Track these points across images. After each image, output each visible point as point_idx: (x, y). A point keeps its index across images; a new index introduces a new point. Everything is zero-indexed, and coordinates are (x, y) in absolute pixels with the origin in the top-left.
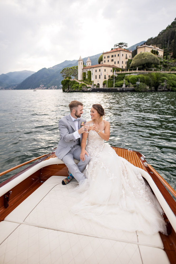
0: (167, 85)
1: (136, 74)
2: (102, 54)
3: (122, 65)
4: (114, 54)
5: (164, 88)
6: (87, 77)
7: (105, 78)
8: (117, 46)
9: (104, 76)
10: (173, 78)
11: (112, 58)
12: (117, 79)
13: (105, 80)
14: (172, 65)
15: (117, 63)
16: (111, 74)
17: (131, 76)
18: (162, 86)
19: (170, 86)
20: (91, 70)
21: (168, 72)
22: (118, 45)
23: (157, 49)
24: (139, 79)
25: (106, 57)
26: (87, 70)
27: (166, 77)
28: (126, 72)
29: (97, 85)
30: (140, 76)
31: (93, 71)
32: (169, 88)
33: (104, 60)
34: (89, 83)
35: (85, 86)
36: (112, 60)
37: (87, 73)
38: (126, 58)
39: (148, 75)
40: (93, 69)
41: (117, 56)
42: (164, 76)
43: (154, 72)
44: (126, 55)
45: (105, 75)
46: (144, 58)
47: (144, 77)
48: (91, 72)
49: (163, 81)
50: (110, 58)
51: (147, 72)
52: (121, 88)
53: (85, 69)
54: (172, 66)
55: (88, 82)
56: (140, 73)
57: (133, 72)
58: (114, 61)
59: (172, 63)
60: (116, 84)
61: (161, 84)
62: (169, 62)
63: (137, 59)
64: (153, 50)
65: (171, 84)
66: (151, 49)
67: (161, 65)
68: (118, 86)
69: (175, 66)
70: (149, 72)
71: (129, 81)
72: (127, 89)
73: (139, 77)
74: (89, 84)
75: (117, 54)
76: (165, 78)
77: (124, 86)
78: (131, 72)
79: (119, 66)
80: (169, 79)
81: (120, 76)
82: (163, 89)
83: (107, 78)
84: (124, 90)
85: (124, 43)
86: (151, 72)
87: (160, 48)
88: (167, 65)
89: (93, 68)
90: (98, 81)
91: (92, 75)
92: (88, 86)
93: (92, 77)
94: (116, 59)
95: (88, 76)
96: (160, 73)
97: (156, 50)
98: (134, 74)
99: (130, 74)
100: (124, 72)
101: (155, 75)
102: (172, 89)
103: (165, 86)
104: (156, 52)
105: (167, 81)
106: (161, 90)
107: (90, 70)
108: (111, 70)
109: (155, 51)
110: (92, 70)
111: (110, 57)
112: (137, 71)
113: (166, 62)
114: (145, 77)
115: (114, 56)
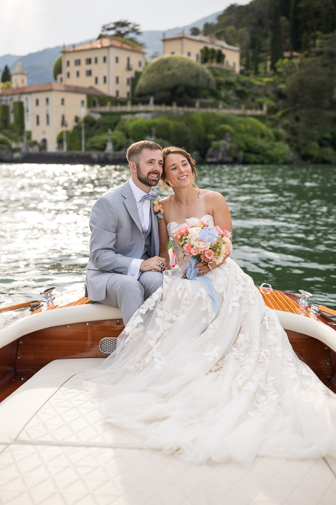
0: (231, 148)
1: (149, 115)
2: (61, 55)
3: (117, 87)
4: (92, 55)
5: (223, 156)
6: (12, 119)
7: (63, 123)
8: (109, 29)
9: (60, 119)
10: (249, 127)
11: (89, 67)
12: (98, 128)
13: (64, 129)
14: (260, 91)
15: (101, 80)
16: (83, 112)
17: (136, 119)
18: (217, 149)
19: (240, 149)
20: (23, 99)
21: (237, 112)
22: (113, 29)
23: (219, 44)
24: (154, 129)
25: (72, 63)
26: (11, 99)
27: (231, 124)
28: (123, 109)
29: (41, 144)
30: (158, 120)
31: (29, 102)
32: (235, 155)
33: (65, 70)
34: (19, 138)
35: (5, 146)
36: (89, 73)
37: (11, 107)
38: (129, 68)
39: (180, 118)
40: (28, 96)
41: (100, 60)
42: (224, 121)
43: (197, 112)
44: (128, 59)
45: (63, 117)
46: (170, 73)
47: (168, 125)
48: (25, 105)
49: (221, 135)
50: (84, 68)
51: (181, 109)
52: (102, 154)
53: (7, 95)
54: (258, 95)
55: (15, 135)
56: (160, 113)
57: (141, 108)
58: (94, 74)
59: (260, 87)
60: (92, 143)
61: (215, 143)
62: (251, 85)
63: (152, 75)
64: (206, 48)
65: (242, 145)
66: (201, 46)
67: (228, 89)
68: (96, 149)
69: (267, 96)
70: (186, 109)
71: (130, 134)
72: (118, 157)
73: (155, 125)
74: (17, 141)
75: (100, 55)
76: (227, 127)
77: (110, 147)
78: (135, 108)
79: (108, 90)
80: (239, 131)
81: (106, 118)
82: (218, 156)
83: (71, 125)
84: (110, 158)
85: (129, 23)
86: (191, 110)
87: (229, 43)
88: (247, 90)
89: (30, 93)
90: (44, 133)
91: (26, 114)
92: (14, 145)
93: (28, 120)
94: (99, 70)
95: (15, 116)
96: (214, 115)
97: (216, 48)
98: (143, 115)
99: (133, 113)
100: (119, 109)
101: (200, 120)
102: (244, 157)
103: (222, 149)
104: (217, 53)
105: (232, 135)
106: (214, 160)
107: (19, 98)
108: (83, 102)
109: (213, 51)
110: (27, 99)
111: (83, 62)
112: (151, 107)
113: (243, 84)
114: (172, 124)
115: (93, 61)
